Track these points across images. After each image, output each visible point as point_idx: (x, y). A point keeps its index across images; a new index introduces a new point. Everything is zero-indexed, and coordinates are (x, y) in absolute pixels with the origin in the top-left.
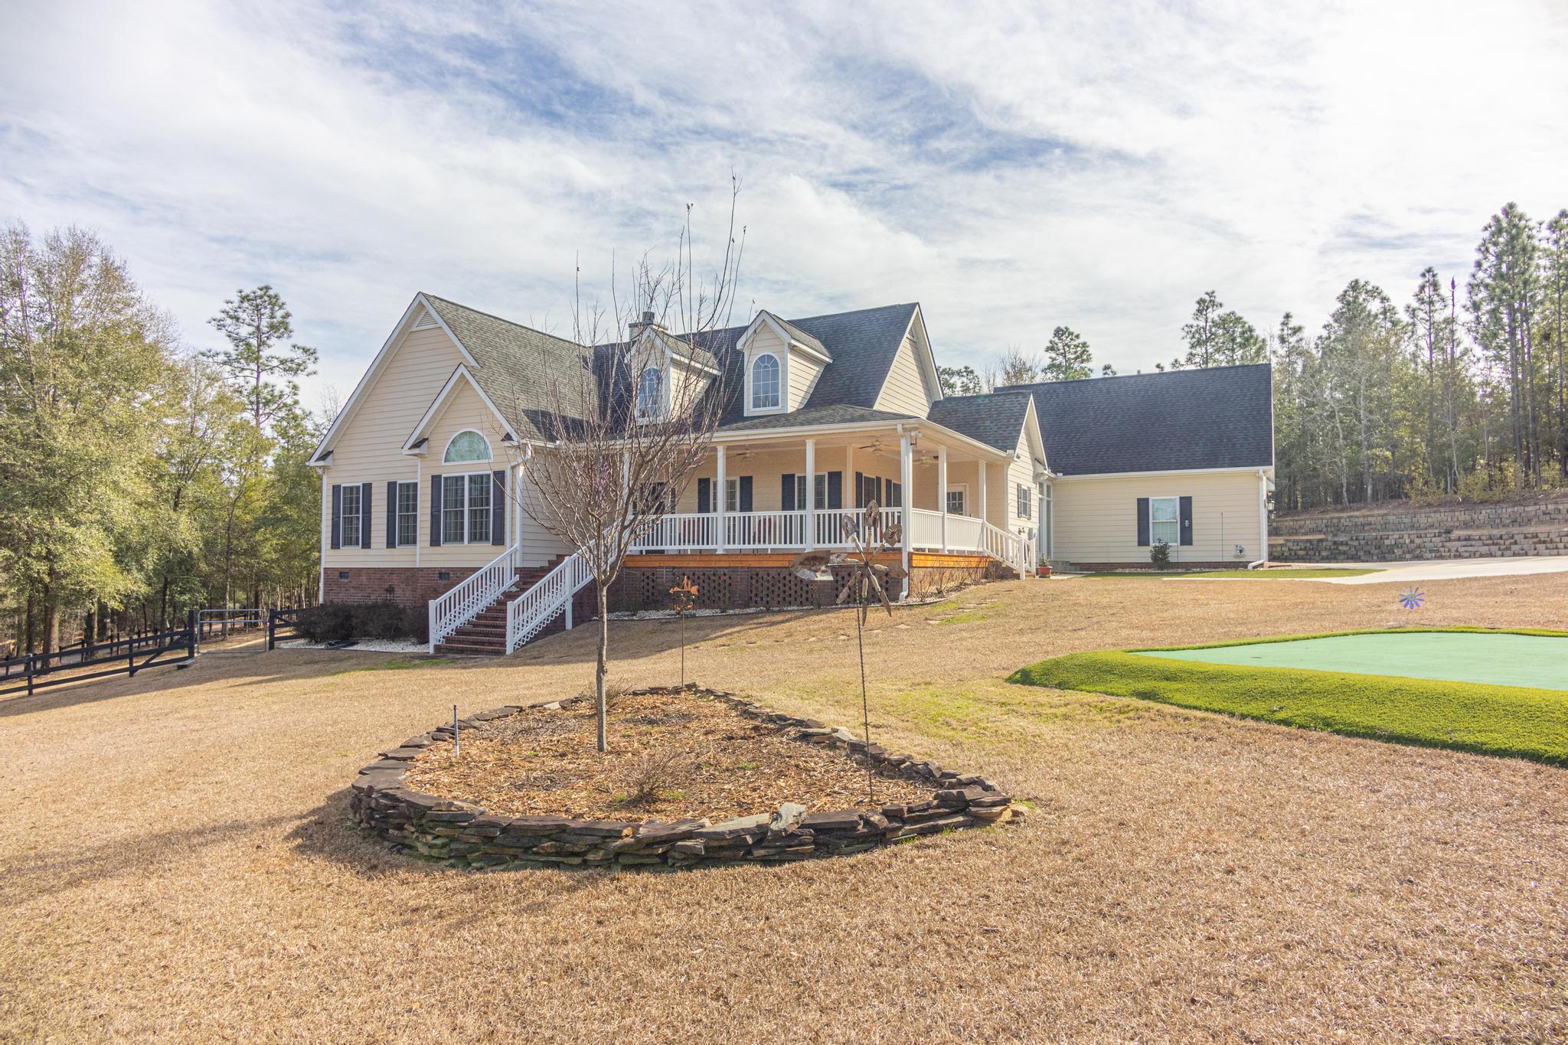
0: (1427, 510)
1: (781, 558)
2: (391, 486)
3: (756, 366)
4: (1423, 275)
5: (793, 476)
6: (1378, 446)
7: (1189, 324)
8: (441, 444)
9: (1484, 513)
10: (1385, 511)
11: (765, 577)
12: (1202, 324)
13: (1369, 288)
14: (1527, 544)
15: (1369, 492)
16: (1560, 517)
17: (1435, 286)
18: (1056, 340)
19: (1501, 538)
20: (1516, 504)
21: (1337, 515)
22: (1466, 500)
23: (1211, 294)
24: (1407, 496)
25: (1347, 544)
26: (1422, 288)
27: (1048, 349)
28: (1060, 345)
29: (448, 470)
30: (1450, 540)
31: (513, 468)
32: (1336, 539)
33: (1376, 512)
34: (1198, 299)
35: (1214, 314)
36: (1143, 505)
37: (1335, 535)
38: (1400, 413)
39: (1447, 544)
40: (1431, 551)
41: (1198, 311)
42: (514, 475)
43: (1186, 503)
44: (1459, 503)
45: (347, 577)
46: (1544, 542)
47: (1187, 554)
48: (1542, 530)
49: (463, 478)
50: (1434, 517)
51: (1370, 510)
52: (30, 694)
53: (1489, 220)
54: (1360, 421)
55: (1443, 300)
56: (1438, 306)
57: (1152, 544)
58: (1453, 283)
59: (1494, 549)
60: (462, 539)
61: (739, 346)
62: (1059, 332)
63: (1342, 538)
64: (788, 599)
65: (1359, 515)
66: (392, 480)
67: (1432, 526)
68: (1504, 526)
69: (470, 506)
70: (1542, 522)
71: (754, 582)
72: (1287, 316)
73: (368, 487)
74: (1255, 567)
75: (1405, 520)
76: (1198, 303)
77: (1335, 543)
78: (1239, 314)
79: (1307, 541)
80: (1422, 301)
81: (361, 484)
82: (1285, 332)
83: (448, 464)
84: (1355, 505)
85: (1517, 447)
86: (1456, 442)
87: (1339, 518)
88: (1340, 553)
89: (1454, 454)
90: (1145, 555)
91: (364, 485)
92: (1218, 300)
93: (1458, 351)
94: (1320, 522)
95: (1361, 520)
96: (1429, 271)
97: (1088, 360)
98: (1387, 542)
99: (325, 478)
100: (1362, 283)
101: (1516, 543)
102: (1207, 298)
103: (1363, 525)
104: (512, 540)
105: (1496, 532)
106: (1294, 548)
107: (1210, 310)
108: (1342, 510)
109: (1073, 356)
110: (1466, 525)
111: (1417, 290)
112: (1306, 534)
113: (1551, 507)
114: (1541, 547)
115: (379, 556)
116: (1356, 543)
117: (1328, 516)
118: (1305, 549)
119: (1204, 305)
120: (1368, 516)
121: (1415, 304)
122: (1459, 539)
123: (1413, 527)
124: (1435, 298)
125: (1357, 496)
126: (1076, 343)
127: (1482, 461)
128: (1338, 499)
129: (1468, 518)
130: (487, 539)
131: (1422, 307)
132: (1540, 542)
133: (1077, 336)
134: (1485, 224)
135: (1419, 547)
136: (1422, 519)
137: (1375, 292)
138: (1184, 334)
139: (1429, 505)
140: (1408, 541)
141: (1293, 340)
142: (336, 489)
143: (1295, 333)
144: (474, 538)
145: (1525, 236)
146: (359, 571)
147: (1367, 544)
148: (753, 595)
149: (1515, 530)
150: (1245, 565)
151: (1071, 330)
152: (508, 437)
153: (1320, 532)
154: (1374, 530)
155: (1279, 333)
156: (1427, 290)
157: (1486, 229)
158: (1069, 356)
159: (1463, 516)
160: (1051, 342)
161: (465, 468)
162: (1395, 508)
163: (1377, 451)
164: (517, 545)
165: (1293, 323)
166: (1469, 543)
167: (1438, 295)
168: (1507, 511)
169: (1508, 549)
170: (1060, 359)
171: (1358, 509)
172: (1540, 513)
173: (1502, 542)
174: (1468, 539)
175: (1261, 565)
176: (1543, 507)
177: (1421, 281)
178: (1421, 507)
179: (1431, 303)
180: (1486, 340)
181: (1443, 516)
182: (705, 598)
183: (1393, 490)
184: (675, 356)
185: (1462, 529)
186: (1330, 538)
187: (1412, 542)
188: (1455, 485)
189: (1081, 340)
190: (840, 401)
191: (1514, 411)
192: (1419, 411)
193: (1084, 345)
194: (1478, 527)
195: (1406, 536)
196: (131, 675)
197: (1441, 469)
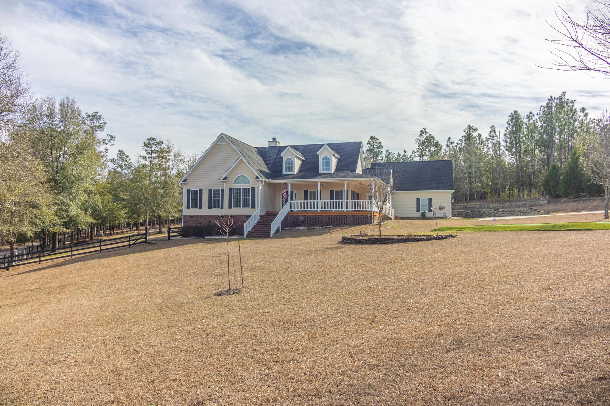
0: (492, 203)
1: (337, 213)
2: (210, 191)
3: (323, 159)
4: (491, 128)
5: (334, 190)
6: (478, 182)
7: (417, 138)
8: (232, 179)
9: (507, 204)
10: (480, 203)
11: (332, 218)
12: (422, 138)
13: (474, 128)
14: (518, 213)
15: (475, 197)
16: (527, 206)
17: (494, 131)
18: (370, 140)
19: (512, 211)
20: (516, 202)
21: (466, 204)
22: (503, 200)
23: (425, 129)
24: (486, 199)
25: (470, 213)
26: (491, 132)
27: (368, 144)
28: (372, 142)
29: (235, 186)
30: (498, 212)
31: (258, 186)
32: (467, 211)
33: (478, 203)
34: (420, 130)
35: (425, 136)
36: (418, 200)
37: (467, 210)
38: (483, 172)
39: (498, 213)
40: (493, 215)
41: (420, 134)
42: (258, 189)
43: (430, 200)
44: (501, 201)
45: (193, 218)
46: (522, 212)
47: (431, 214)
48: (522, 209)
49: (240, 189)
50: (494, 205)
51: (476, 203)
52: (101, 252)
53: (510, 114)
54: (473, 175)
55: (497, 136)
56: (495, 138)
57: (421, 212)
58: (500, 132)
59: (510, 214)
60: (240, 206)
61: (318, 153)
62: (371, 138)
63: (469, 211)
64: (339, 224)
65: (473, 204)
66: (210, 188)
67: (493, 208)
68: (513, 208)
69: (243, 197)
70: (522, 207)
71: (329, 219)
72: (449, 138)
73: (201, 191)
74: (449, 218)
75: (486, 206)
76: (421, 131)
77: (467, 212)
78: (432, 135)
79: (459, 212)
80: (490, 136)
81: (198, 190)
82: (449, 143)
83: (234, 185)
84: (471, 201)
85: (517, 184)
86: (500, 183)
87: (467, 205)
88: (468, 216)
89: (499, 186)
90: (419, 214)
91: (199, 190)
92: (427, 131)
93: (501, 152)
94: (461, 206)
95: (473, 206)
96: (493, 126)
97: (381, 148)
98: (481, 212)
99: (184, 188)
100: (471, 126)
101: (515, 213)
102: (423, 130)
103: (474, 207)
104: (258, 207)
105: (510, 210)
106: (455, 214)
107: (424, 134)
108: (467, 203)
109: (376, 146)
110: (503, 208)
111: (489, 132)
112: (457, 210)
113: (525, 203)
114: (522, 214)
115: (205, 211)
116: (472, 213)
117: (464, 204)
118: (458, 214)
119: (422, 133)
120: (475, 204)
121: (488, 137)
122: (501, 212)
123: (488, 208)
124: (494, 135)
125: (472, 199)
126: (377, 142)
127: (507, 188)
128: (466, 200)
129: (503, 205)
130: (249, 207)
131: (491, 138)
132: (521, 212)
133: (378, 140)
134: (509, 115)
135: (490, 214)
136: (491, 206)
137: (476, 130)
138: (416, 142)
139: (493, 201)
140: (487, 212)
141: (451, 146)
142: (188, 191)
143: (452, 144)
144: (244, 206)
145: (520, 121)
146: (197, 216)
147: (476, 213)
148: (329, 223)
149: (515, 209)
150: (446, 218)
151: (376, 137)
152: (257, 178)
153: (461, 209)
154: (477, 209)
155: (447, 143)
156: (492, 132)
157: (509, 117)
158: (375, 146)
159: (502, 205)
160: (369, 141)
161: (242, 186)
162: (483, 202)
163: (477, 184)
164: (259, 208)
165: (451, 140)
166: (503, 213)
167: (495, 134)
168: (514, 204)
169: (514, 214)
170: (372, 147)
171: (472, 202)
172: (522, 204)
173: (512, 212)
174: (503, 211)
175: (450, 218)
176: (523, 203)
177: (490, 129)
178: (490, 202)
179: (493, 137)
180: (509, 150)
181: (496, 205)
182: (314, 224)
183: (482, 197)
184: (297, 155)
185: (502, 209)
186: (465, 211)
187: (488, 212)
188: (500, 196)
189: (379, 141)
190: (345, 170)
191: (517, 174)
192: (489, 171)
193: (380, 143)
194: (506, 208)
195: (486, 211)
196: (129, 247)
197: (496, 190)
